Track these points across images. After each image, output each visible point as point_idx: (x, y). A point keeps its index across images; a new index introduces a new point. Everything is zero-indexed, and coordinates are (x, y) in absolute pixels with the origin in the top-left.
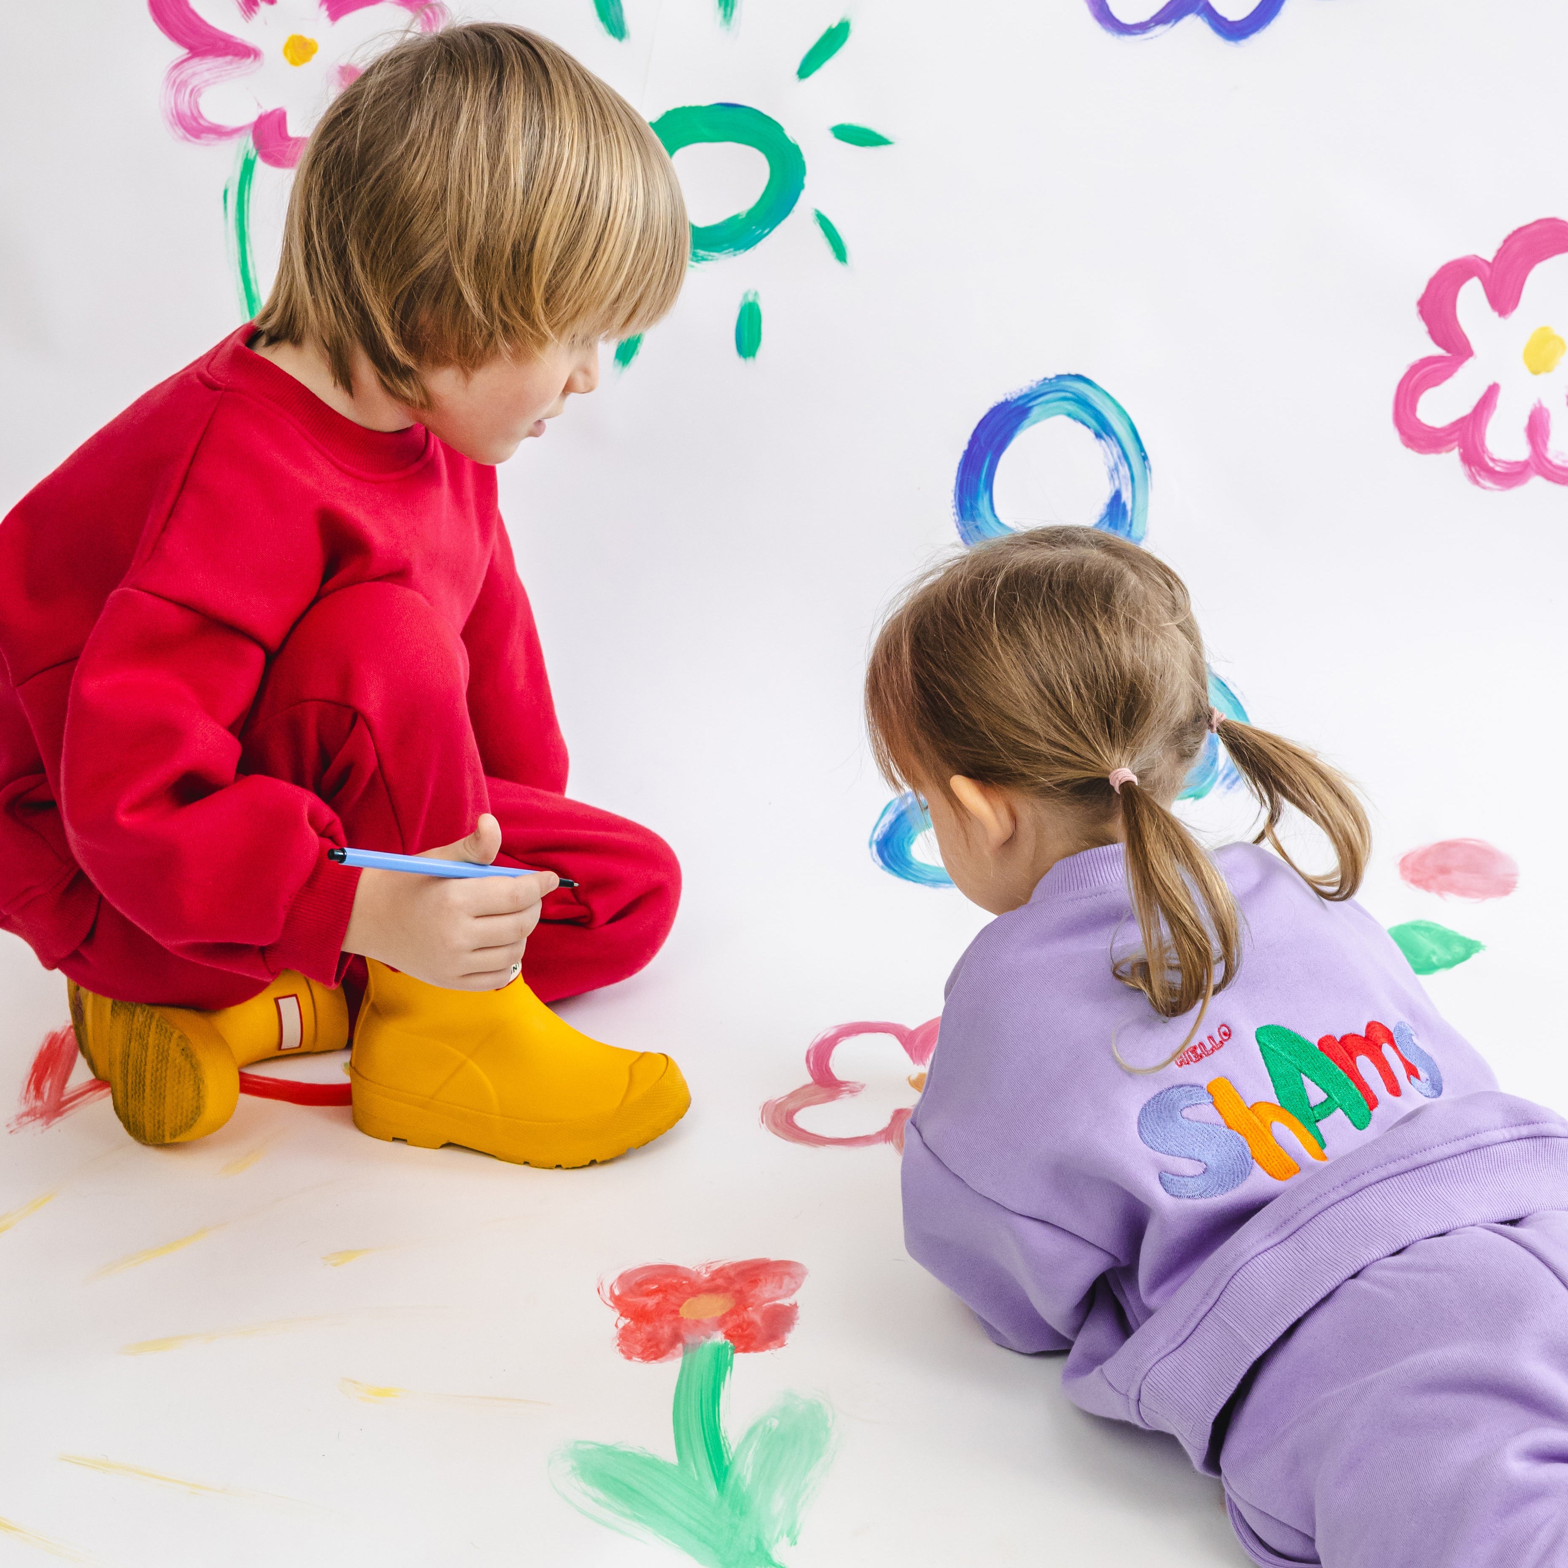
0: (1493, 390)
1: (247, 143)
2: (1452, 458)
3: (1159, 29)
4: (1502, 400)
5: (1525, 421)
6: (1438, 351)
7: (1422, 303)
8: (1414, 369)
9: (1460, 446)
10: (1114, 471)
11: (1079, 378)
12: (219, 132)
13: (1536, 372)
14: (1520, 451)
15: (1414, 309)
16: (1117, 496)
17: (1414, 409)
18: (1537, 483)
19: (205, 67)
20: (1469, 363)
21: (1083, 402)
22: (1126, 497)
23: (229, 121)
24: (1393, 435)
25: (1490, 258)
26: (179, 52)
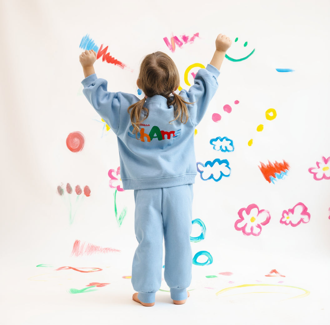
0: (246, 224)
1: (116, 189)
2: (241, 231)
3: (208, 180)
4: (248, 225)
5: (250, 228)
6: (240, 219)
7: (238, 213)
8: (237, 221)
9: (243, 230)
10: (202, 230)
11: (199, 219)
12: (114, 187)
13: (252, 222)
14: (250, 231)
15: (237, 214)
16: (202, 233)
17: (237, 225)
18: (251, 235)
19: (113, 180)
20: (244, 220)
21: (199, 222)
22: (203, 233)
23: (115, 186)
24: (234, 228)
25: (246, 208)
26: (110, 179)
